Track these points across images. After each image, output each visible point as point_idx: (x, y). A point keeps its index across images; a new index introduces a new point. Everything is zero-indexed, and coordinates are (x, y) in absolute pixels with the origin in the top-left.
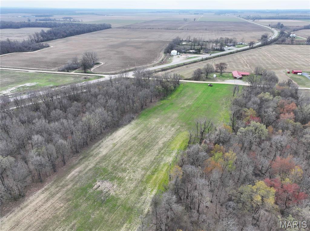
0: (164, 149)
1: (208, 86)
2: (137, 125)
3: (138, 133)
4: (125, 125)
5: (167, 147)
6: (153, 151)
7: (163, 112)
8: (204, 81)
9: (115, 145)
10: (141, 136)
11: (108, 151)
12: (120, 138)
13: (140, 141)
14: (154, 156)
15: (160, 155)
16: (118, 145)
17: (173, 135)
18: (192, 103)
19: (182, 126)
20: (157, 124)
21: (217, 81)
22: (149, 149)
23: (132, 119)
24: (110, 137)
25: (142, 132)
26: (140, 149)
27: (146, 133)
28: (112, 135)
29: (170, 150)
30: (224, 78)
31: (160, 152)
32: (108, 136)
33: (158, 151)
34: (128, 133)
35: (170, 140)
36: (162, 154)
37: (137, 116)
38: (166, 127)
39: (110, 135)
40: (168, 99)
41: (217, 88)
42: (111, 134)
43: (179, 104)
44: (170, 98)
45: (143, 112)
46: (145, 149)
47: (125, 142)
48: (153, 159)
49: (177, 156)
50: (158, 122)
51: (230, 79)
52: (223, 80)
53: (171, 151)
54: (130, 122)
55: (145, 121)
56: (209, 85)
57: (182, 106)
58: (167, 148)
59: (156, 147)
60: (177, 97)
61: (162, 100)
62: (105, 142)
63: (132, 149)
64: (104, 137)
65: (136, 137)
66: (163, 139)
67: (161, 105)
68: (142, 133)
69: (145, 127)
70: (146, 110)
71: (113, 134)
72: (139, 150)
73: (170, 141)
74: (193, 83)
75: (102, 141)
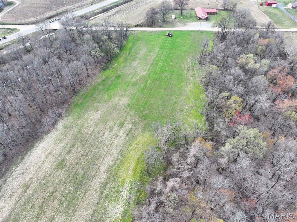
0: (109, 186)
1: (167, 36)
2: (65, 131)
3: (67, 149)
4: (47, 133)
5: (113, 178)
6: (90, 192)
7: (105, 97)
8: (160, 27)
9: (26, 187)
10: (70, 159)
11: (13, 206)
12: (36, 168)
13: (70, 171)
14: (93, 208)
15: (102, 201)
16: (33, 186)
17: (123, 147)
18: (147, 72)
19: (134, 124)
20: (97, 125)
21: (177, 27)
22: (83, 191)
23: (58, 117)
24: (19, 167)
25: (73, 146)
26: (69, 193)
27: (80, 148)
28: (24, 161)
29: (119, 186)
30: (185, 20)
31: (102, 193)
32: (17, 164)
33: (98, 192)
34: (50, 153)
35: (117, 159)
36: (106, 197)
37: (67, 110)
38: (111, 129)
39: (20, 162)
40: (113, 66)
41: (178, 40)
42: (23, 158)
43: (129, 75)
44: (116, 64)
45: (77, 98)
46: (77, 191)
47: (45, 177)
48: (90, 215)
49: (130, 197)
50: (98, 119)
51: (193, 21)
52: (185, 25)
53: (120, 188)
54: (54, 124)
55: (79, 118)
56: (167, 34)
57: (134, 80)
58: (114, 180)
59: (96, 183)
60: (125, 61)
61: (104, 69)
62: (9, 180)
63: (55, 194)
64: (9, 168)
65: (63, 160)
66: (106, 160)
67: (104, 80)
68: (73, 151)
69: (79, 135)
70: (81, 93)
71: (26, 157)
72: (67, 195)
73: (118, 162)
74: (146, 31)
75: (6, 181)
